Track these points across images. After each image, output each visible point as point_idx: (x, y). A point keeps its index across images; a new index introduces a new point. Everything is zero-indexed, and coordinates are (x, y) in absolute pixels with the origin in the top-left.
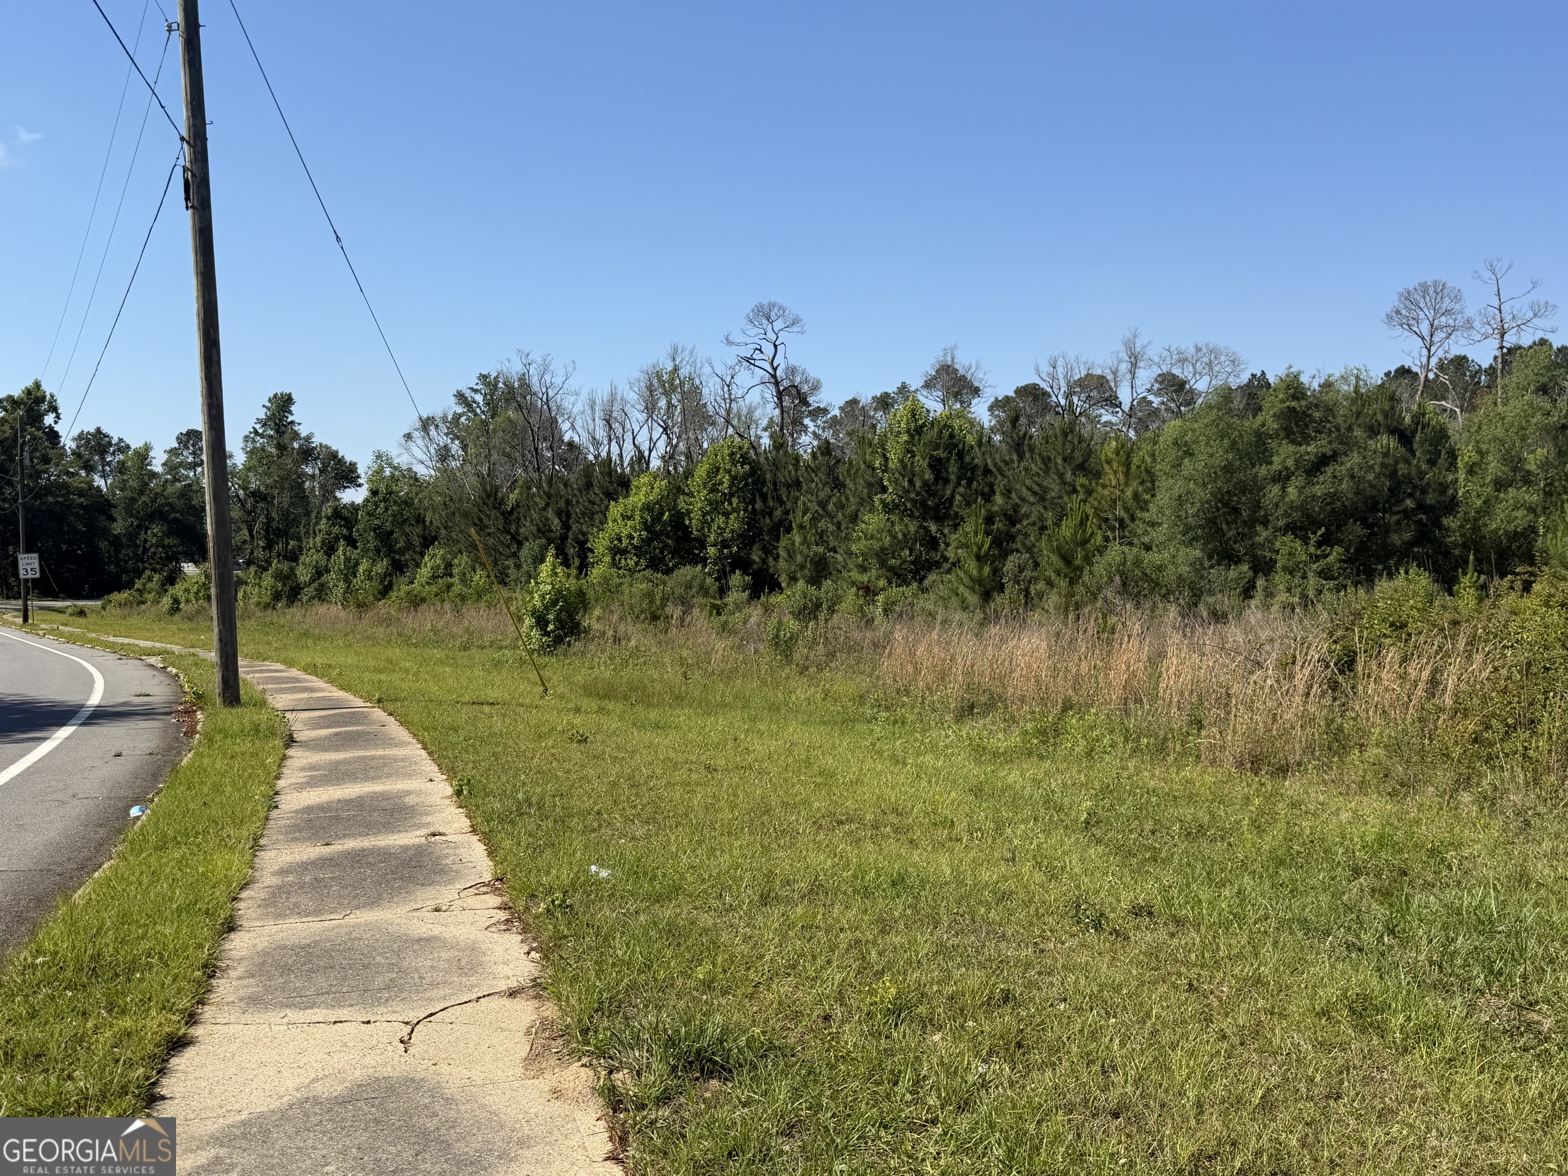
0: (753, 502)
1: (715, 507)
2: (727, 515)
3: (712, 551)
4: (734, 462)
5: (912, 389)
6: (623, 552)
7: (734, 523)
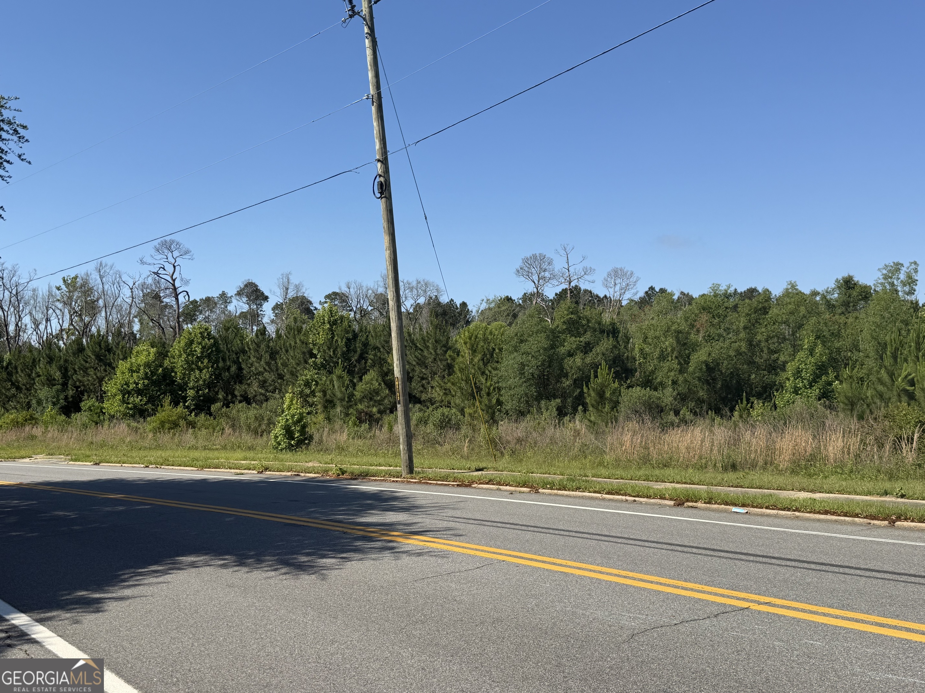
0: (217, 362)
2: (201, 370)
3: (191, 393)
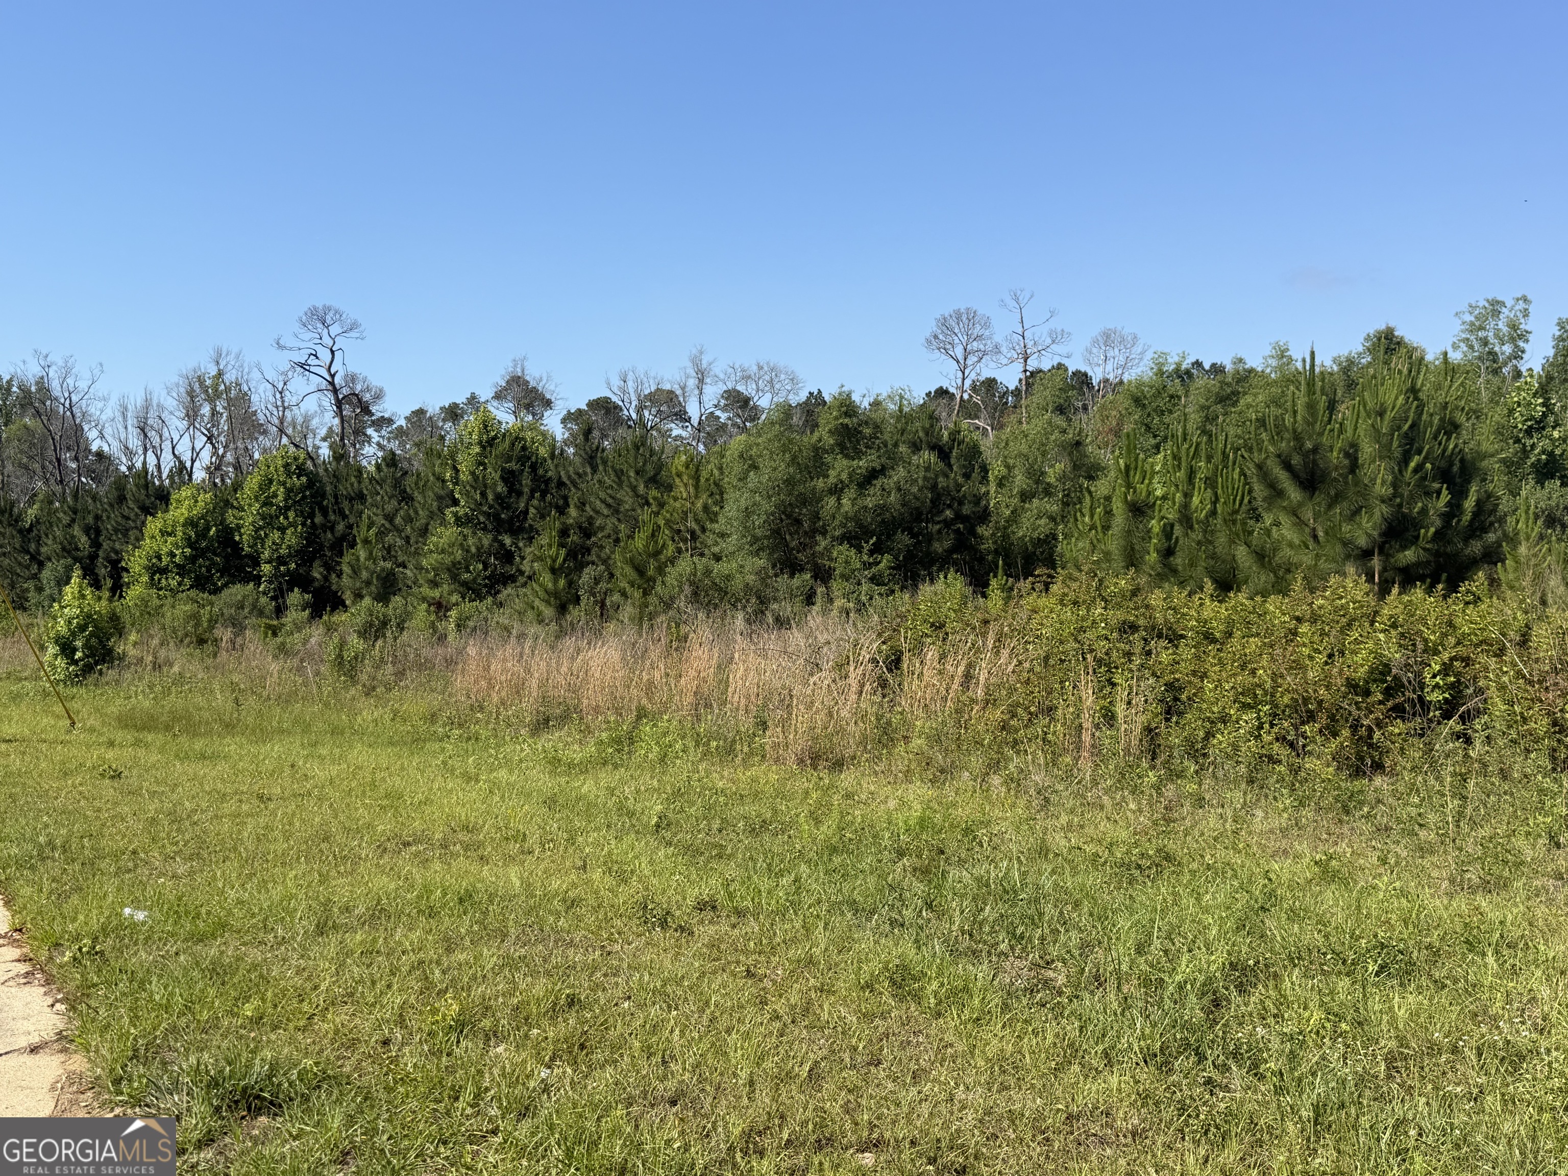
1: (269, 521)
2: (282, 530)
3: (266, 568)
4: (289, 474)
5: (482, 400)
6: (164, 571)
7: (291, 538)
